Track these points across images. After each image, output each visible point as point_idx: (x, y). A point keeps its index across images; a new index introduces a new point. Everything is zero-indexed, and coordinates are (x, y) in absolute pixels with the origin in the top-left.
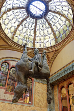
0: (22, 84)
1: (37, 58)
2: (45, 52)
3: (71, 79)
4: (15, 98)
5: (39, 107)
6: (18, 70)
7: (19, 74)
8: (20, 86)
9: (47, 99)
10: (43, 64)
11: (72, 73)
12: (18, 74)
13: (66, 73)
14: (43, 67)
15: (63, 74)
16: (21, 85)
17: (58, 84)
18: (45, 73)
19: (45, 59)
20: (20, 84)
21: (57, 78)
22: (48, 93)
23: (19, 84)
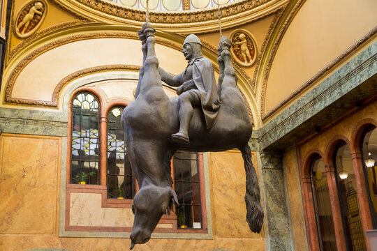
0: (155, 183)
1: (195, 77)
2: (225, 45)
3: (341, 125)
4: (138, 229)
5: (233, 236)
6: (135, 136)
7: (139, 150)
8: (148, 190)
9: (247, 217)
10: (223, 96)
11: (343, 105)
12: (135, 150)
13: (320, 107)
14: (223, 107)
15: (310, 110)
16: (151, 186)
17: (299, 147)
18: (230, 130)
19: (228, 74)
20: (147, 184)
21: (290, 127)
22: (249, 198)
23: (143, 183)
